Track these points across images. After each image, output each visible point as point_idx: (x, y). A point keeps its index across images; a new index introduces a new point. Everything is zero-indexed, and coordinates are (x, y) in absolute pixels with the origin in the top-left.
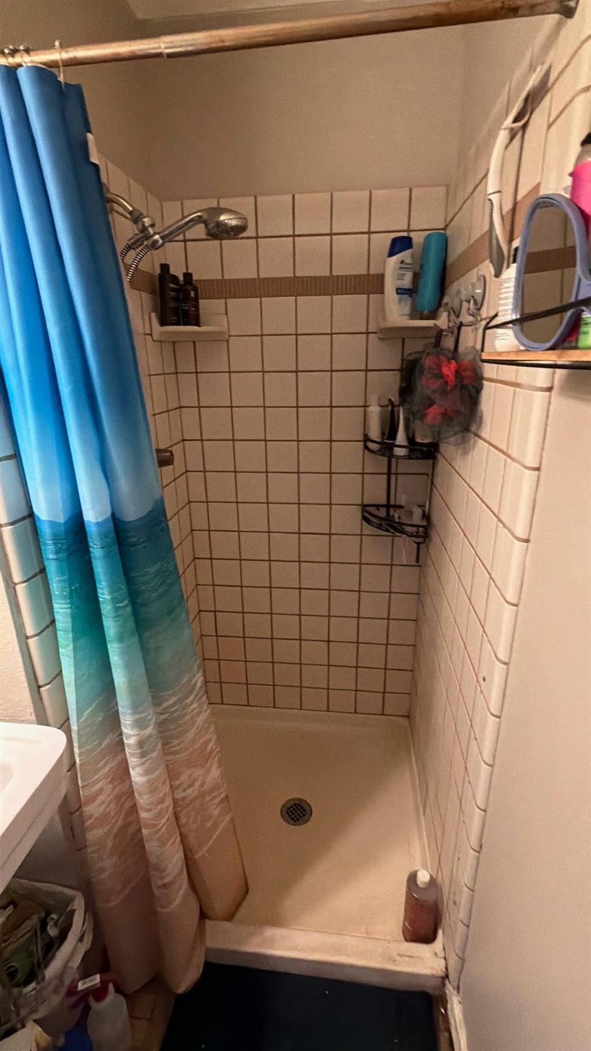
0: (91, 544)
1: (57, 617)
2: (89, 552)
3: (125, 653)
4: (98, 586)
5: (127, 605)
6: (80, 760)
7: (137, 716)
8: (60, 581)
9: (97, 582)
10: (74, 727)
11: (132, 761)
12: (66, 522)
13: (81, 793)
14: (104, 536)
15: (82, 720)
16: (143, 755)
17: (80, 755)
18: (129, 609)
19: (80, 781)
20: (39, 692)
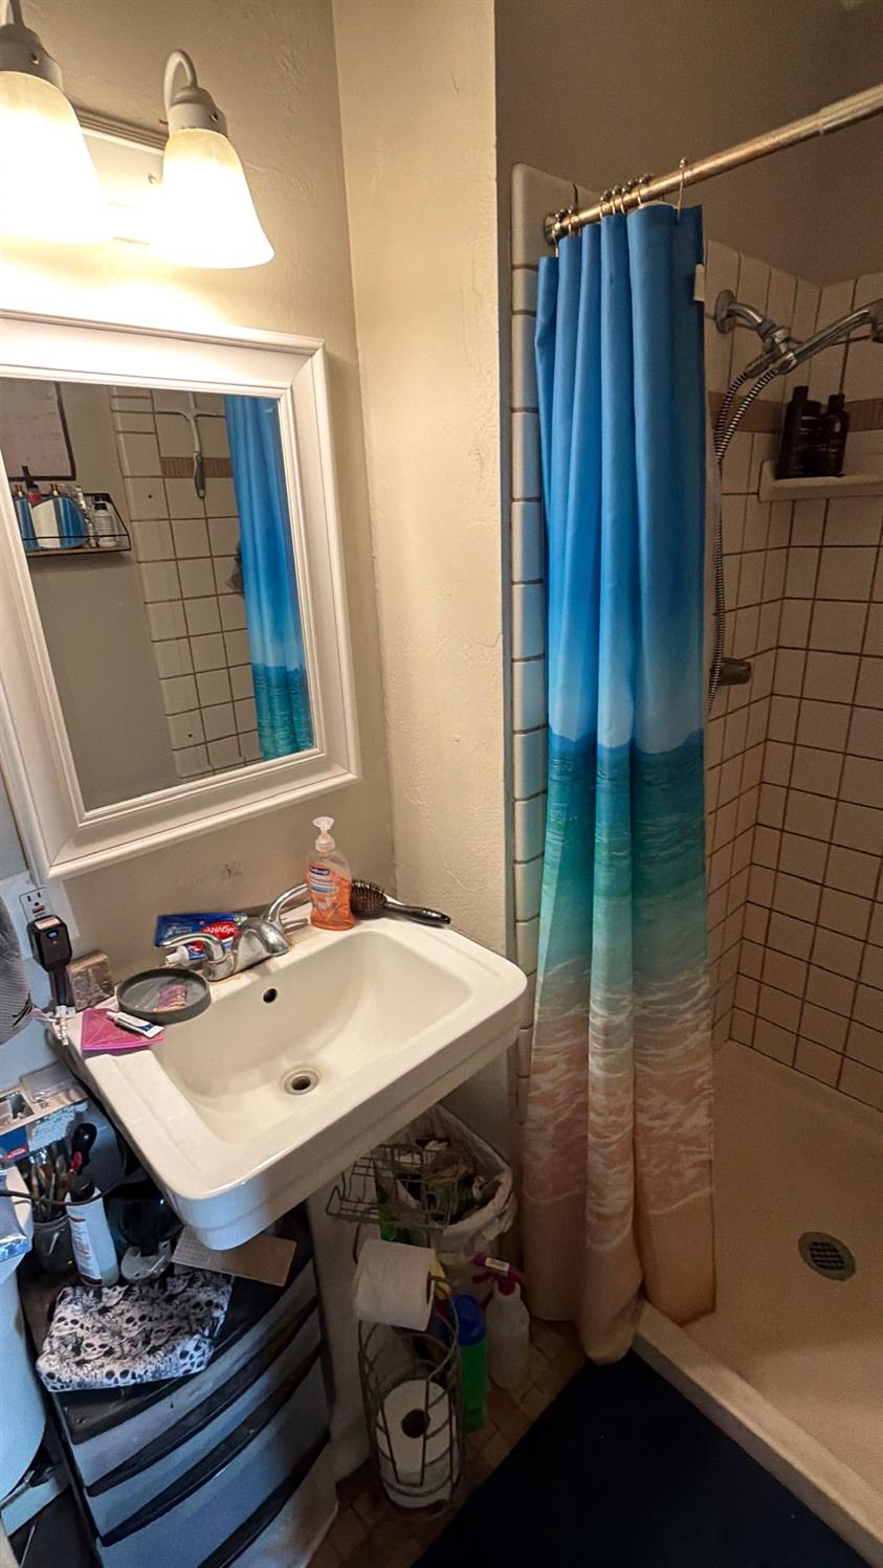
0: (599, 773)
1: (548, 848)
2: (595, 782)
3: (612, 912)
4: (598, 824)
5: (625, 857)
6: (539, 1018)
7: (608, 995)
8: (557, 808)
9: (597, 819)
10: (540, 979)
11: (594, 1046)
12: (577, 742)
13: (533, 1056)
14: (614, 766)
15: (550, 974)
16: (607, 1044)
17: (540, 1012)
18: (626, 862)
19: (534, 1042)
20: (515, 926)
